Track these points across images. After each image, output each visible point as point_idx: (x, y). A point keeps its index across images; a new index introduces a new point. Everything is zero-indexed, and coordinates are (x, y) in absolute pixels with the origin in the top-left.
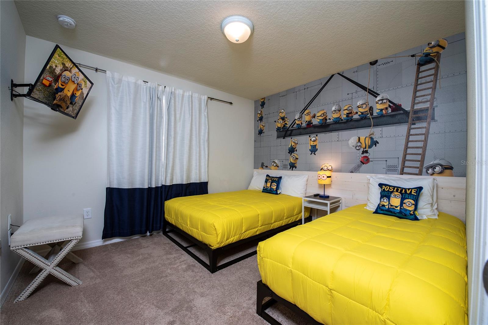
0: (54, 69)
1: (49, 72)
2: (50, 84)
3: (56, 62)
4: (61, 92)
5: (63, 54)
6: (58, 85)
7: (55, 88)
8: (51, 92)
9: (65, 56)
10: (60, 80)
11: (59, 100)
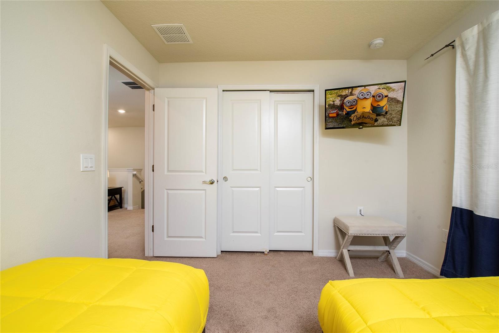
0: (334, 104)
1: (330, 108)
2: (337, 114)
3: (331, 99)
4: (355, 113)
5: (333, 91)
6: (346, 111)
7: (344, 114)
8: (342, 119)
9: (336, 91)
10: (345, 107)
11: (357, 119)
